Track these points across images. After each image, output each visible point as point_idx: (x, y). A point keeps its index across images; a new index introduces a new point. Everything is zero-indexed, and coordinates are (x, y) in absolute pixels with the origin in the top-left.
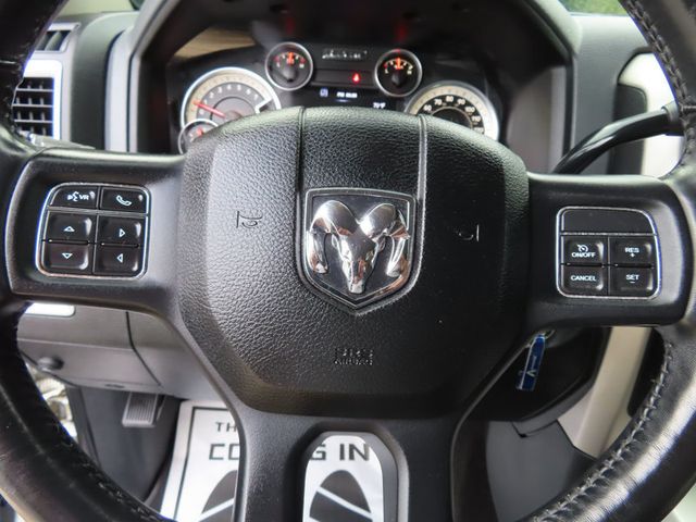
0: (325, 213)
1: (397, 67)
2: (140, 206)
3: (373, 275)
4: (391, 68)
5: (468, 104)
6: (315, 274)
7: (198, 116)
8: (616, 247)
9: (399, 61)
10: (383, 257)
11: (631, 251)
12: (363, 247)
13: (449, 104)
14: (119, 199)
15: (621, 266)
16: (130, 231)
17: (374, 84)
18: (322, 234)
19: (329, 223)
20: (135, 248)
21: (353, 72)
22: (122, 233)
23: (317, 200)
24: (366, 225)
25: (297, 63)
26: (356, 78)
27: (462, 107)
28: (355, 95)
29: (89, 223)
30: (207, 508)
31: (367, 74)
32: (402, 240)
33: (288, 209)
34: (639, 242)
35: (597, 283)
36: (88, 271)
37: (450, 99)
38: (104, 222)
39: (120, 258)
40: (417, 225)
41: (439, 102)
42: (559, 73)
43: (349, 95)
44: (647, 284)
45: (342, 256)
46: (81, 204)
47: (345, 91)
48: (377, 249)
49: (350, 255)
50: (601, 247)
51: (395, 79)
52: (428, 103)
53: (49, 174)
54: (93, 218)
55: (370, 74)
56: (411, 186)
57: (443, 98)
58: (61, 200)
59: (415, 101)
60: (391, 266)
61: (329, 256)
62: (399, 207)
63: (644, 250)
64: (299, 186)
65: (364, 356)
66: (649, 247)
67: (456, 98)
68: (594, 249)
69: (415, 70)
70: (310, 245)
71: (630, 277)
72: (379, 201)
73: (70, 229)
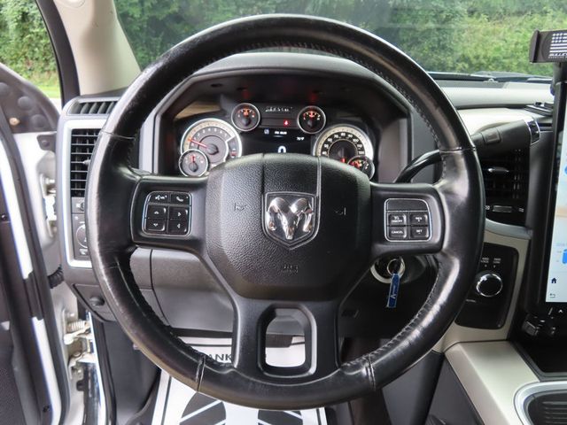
0: (275, 203)
1: (311, 116)
2: (187, 201)
3: (297, 231)
4: (307, 117)
5: (354, 137)
6: (270, 231)
7: (190, 147)
8: (411, 217)
9: (312, 112)
10: (302, 223)
11: (418, 219)
12: (292, 218)
13: (343, 137)
14: (178, 198)
15: (414, 226)
16: (183, 213)
17: (296, 126)
18: (273, 213)
19: (277, 208)
20: (185, 221)
21: (285, 119)
22: (179, 214)
23: (271, 198)
24: (294, 208)
25: (250, 114)
26: (286, 123)
27: (351, 139)
28: (285, 133)
29: (165, 210)
30: (184, 416)
31: (292, 120)
32: (310, 215)
33: (258, 202)
34: (422, 215)
35: (403, 234)
36: (165, 232)
37: (343, 134)
38: (172, 208)
39: (179, 226)
40: (317, 208)
41: (336, 136)
42: (404, 122)
43: (282, 133)
44: (425, 234)
45: (283, 223)
46: (161, 201)
47: (280, 131)
48: (299, 219)
49: (287, 222)
50: (405, 217)
51: (309, 123)
52: (330, 137)
53: (148, 187)
54: (166, 208)
55: (295, 120)
56: (314, 190)
57: (339, 134)
58: (152, 199)
59: (323, 135)
60: (305, 227)
61: (277, 223)
62: (308, 200)
63: (424, 218)
64: (263, 192)
65: (294, 268)
66: (426, 217)
67: (347, 134)
68: (401, 218)
69: (322, 117)
70: (268, 218)
71: (418, 231)
72: (299, 197)
73: (157, 213)
